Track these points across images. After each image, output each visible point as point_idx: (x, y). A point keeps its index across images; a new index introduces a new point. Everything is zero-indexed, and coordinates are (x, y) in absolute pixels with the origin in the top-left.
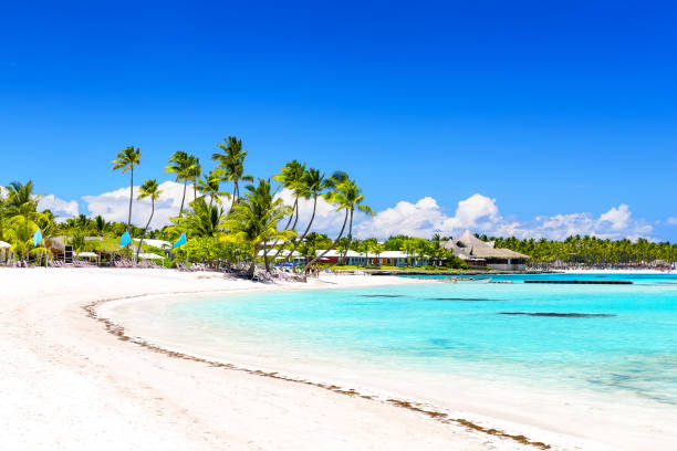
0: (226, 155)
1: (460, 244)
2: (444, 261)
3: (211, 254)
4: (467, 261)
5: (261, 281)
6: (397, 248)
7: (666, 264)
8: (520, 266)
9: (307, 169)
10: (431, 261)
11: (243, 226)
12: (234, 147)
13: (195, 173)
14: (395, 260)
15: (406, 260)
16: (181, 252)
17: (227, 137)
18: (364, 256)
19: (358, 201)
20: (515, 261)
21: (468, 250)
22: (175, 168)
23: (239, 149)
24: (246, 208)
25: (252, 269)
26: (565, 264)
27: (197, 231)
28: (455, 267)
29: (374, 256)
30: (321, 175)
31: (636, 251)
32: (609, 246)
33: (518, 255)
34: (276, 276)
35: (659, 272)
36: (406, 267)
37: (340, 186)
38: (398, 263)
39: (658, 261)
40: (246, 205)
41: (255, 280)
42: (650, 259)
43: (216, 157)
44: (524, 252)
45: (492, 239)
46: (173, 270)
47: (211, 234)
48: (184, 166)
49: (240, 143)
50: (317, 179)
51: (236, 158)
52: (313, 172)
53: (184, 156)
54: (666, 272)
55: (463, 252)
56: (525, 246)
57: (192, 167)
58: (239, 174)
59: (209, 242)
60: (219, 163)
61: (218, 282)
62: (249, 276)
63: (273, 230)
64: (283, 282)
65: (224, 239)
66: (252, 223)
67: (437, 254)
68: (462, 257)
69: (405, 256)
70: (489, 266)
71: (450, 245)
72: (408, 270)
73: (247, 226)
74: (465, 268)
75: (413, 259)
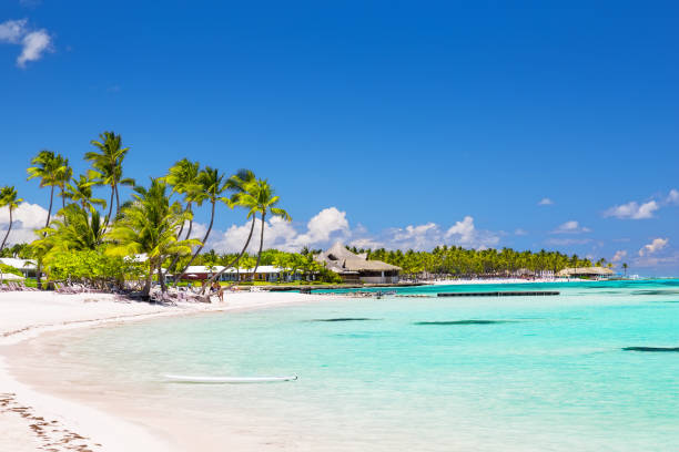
0: (102, 154)
1: (331, 257)
2: (316, 275)
3: (95, 271)
4: (340, 274)
5: (159, 303)
6: (268, 262)
7: (532, 273)
8: (393, 279)
9: (202, 167)
10: (305, 275)
11: (137, 236)
12: (112, 144)
13: (66, 176)
14: (268, 275)
15: (278, 274)
16: (55, 269)
17: (103, 132)
18: (236, 271)
19: (272, 205)
20: (388, 274)
21: (340, 263)
22: (39, 170)
23: (118, 147)
24: (139, 213)
25: (147, 289)
26: (433, 276)
27: (75, 244)
28: (329, 281)
29: (245, 271)
30: (219, 175)
31: (502, 261)
32: (476, 256)
33: (390, 267)
34: (175, 296)
35: (525, 281)
36: (279, 283)
37: (248, 186)
38: (271, 278)
39: (523, 270)
40: (138, 210)
41: (152, 302)
42: (514, 269)
43: (90, 156)
44: (394, 264)
45: (362, 251)
46: (50, 292)
47: (92, 247)
48: (51, 168)
49: (119, 139)
50: (215, 180)
51: (114, 157)
52: (210, 172)
53: (50, 155)
54: (531, 281)
55: (336, 265)
56: (395, 257)
57: (62, 168)
58: (118, 177)
59: (92, 257)
60: (93, 163)
61: (108, 306)
62: (144, 297)
63: (173, 239)
64: (183, 303)
65: (112, 252)
66: (147, 231)
67: (311, 268)
68: (335, 270)
69: (277, 270)
70: (363, 279)
71: (321, 259)
72: (282, 286)
73: (141, 235)
74: (339, 282)
75: (285, 274)
